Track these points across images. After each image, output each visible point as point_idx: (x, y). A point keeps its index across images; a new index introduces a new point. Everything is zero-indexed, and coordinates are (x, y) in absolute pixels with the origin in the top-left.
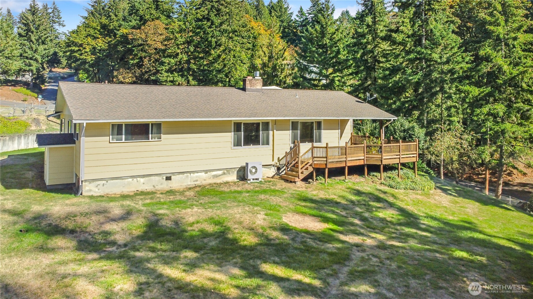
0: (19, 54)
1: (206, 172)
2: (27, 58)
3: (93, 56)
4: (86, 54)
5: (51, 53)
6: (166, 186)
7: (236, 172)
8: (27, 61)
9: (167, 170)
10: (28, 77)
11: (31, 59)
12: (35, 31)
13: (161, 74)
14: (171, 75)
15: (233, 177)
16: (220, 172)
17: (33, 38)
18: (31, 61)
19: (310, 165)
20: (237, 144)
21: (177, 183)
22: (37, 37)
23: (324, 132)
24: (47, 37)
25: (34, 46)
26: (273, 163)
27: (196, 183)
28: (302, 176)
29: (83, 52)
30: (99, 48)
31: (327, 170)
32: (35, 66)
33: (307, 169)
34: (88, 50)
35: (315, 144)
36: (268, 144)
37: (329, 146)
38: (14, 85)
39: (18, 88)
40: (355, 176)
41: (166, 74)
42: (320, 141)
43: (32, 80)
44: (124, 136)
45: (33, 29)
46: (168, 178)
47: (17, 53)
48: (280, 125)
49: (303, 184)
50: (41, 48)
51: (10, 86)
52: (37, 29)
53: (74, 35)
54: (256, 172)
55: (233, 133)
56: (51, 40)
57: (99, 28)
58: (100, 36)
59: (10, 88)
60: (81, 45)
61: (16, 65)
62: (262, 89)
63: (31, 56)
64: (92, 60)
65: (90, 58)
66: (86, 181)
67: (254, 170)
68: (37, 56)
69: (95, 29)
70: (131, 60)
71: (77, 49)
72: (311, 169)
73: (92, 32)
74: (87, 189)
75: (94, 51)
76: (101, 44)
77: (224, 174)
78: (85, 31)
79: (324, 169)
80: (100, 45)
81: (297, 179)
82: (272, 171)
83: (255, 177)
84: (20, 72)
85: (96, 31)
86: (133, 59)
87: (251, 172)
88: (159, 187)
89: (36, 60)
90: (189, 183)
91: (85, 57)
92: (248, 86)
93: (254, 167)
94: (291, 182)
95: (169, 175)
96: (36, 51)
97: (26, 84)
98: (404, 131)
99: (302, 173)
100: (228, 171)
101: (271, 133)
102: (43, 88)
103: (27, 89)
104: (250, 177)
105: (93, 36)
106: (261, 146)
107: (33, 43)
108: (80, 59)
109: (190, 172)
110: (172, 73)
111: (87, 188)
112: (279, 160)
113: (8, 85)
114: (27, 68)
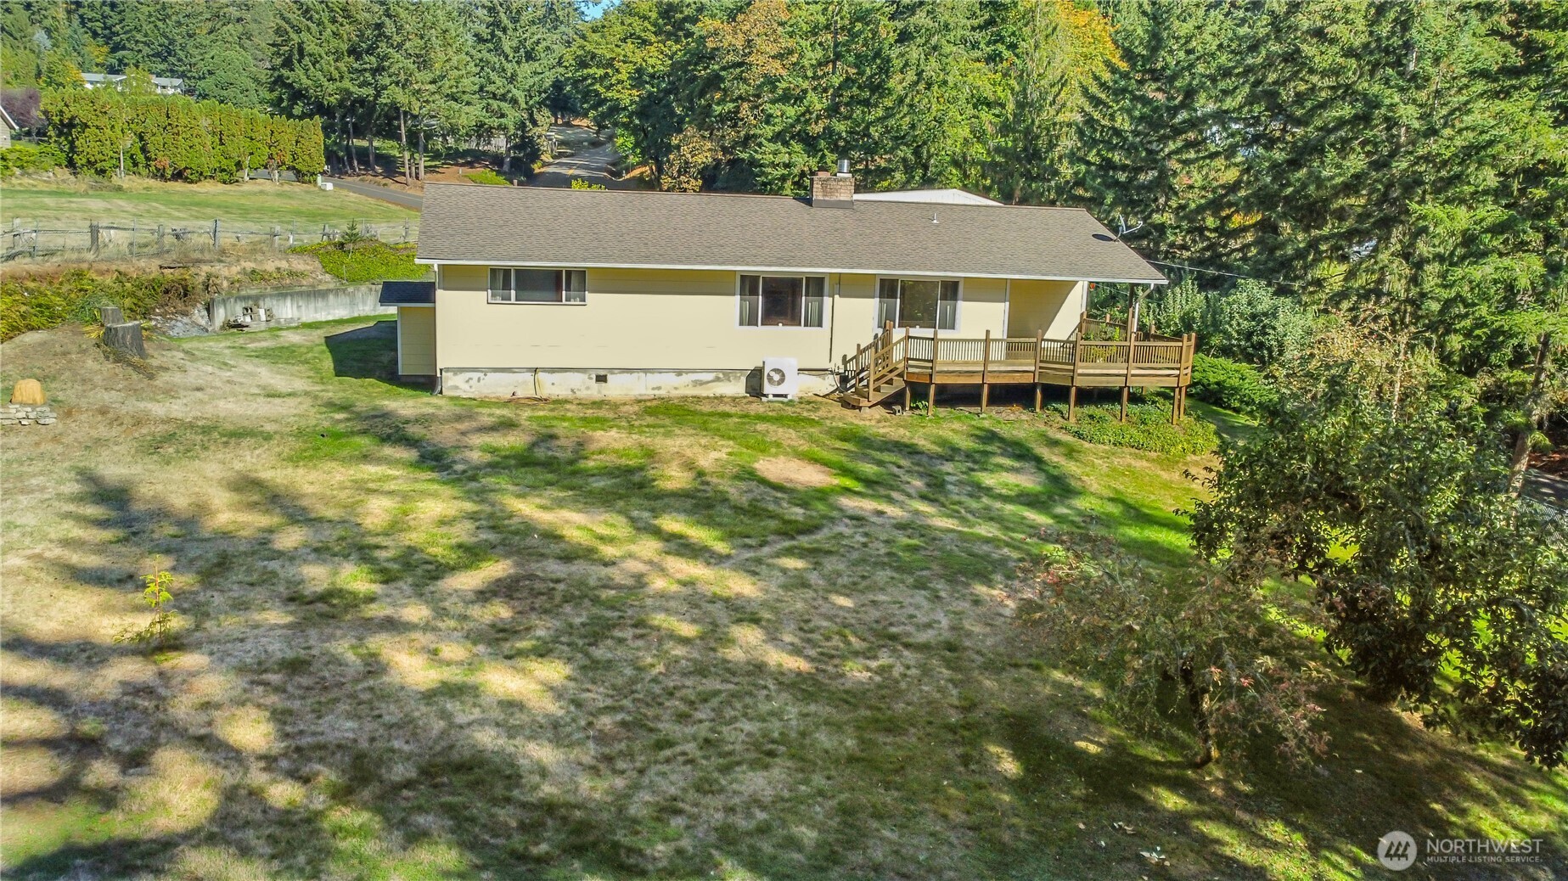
0: (476, 88)
1: (679, 372)
2: (494, 96)
3: (634, 92)
4: (620, 87)
5: (548, 83)
6: (595, 391)
7: (744, 379)
8: (495, 104)
9: (602, 362)
10: (499, 144)
11: (503, 98)
12: (510, 26)
13: (760, 145)
14: (784, 150)
15: (738, 388)
16: (711, 376)
17: (507, 46)
18: (504, 105)
19: (900, 375)
20: (749, 319)
21: (616, 388)
22: (515, 43)
23: (964, 307)
24: (538, 43)
25: (508, 66)
26: (831, 366)
27: (656, 392)
28: (875, 397)
29: (613, 81)
30: (651, 70)
31: (933, 388)
32: (513, 116)
33: (890, 382)
34: (624, 76)
35: (943, 334)
36: (820, 325)
37: (992, 336)
38: (470, 165)
39: (479, 171)
40: (1015, 407)
41: (772, 147)
42: (953, 327)
43: (508, 150)
44: (513, 293)
45: (505, 21)
46: (601, 379)
47: (469, 84)
48: (851, 286)
49: (880, 412)
50: (526, 68)
51: (462, 165)
52: (515, 21)
53: (596, 37)
54: (782, 380)
55: (738, 297)
56: (548, 48)
57: (654, 15)
58: (653, 39)
59: (461, 170)
60: (610, 64)
61: (470, 114)
62: (852, 202)
63: (502, 91)
64: (632, 103)
65: (628, 97)
66: (448, 370)
67: (776, 377)
68: (514, 91)
69: (645, 18)
70: (718, 104)
71: (601, 72)
72: (899, 384)
73: (637, 25)
74: (453, 384)
75: (638, 79)
76: (656, 58)
77: (718, 379)
78: (622, 23)
79: (928, 386)
80: (651, 61)
81: (864, 402)
82: (828, 384)
83: (780, 390)
84: (482, 131)
85: (646, 24)
86: (721, 102)
87: (770, 379)
88: (583, 394)
89: (514, 101)
90: (643, 392)
91: (617, 96)
92: (818, 195)
93: (777, 371)
94: (854, 407)
95: (602, 373)
96: (512, 79)
97: (496, 160)
98: (1254, 317)
99: (877, 390)
100: (727, 374)
101: (827, 301)
102: (537, 171)
103: (499, 173)
104: (768, 389)
105: (639, 37)
106: (802, 329)
107: (506, 57)
108: (606, 100)
109: (646, 371)
110: (786, 144)
111: (450, 383)
112: (845, 361)
113: (457, 164)
114: (495, 122)
